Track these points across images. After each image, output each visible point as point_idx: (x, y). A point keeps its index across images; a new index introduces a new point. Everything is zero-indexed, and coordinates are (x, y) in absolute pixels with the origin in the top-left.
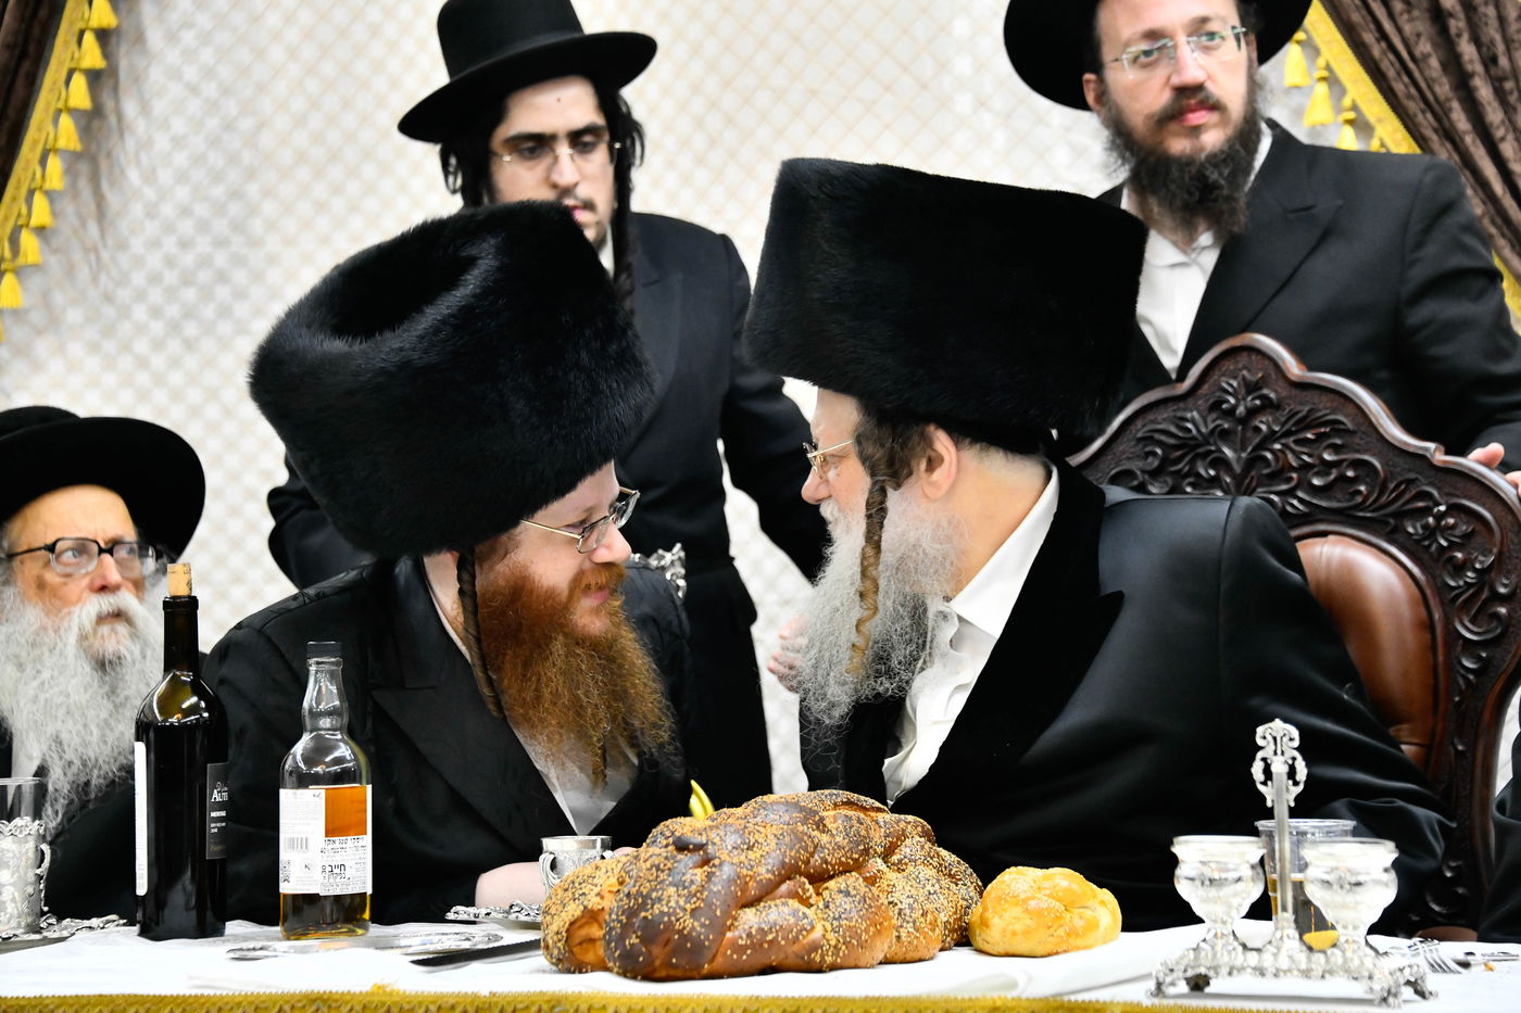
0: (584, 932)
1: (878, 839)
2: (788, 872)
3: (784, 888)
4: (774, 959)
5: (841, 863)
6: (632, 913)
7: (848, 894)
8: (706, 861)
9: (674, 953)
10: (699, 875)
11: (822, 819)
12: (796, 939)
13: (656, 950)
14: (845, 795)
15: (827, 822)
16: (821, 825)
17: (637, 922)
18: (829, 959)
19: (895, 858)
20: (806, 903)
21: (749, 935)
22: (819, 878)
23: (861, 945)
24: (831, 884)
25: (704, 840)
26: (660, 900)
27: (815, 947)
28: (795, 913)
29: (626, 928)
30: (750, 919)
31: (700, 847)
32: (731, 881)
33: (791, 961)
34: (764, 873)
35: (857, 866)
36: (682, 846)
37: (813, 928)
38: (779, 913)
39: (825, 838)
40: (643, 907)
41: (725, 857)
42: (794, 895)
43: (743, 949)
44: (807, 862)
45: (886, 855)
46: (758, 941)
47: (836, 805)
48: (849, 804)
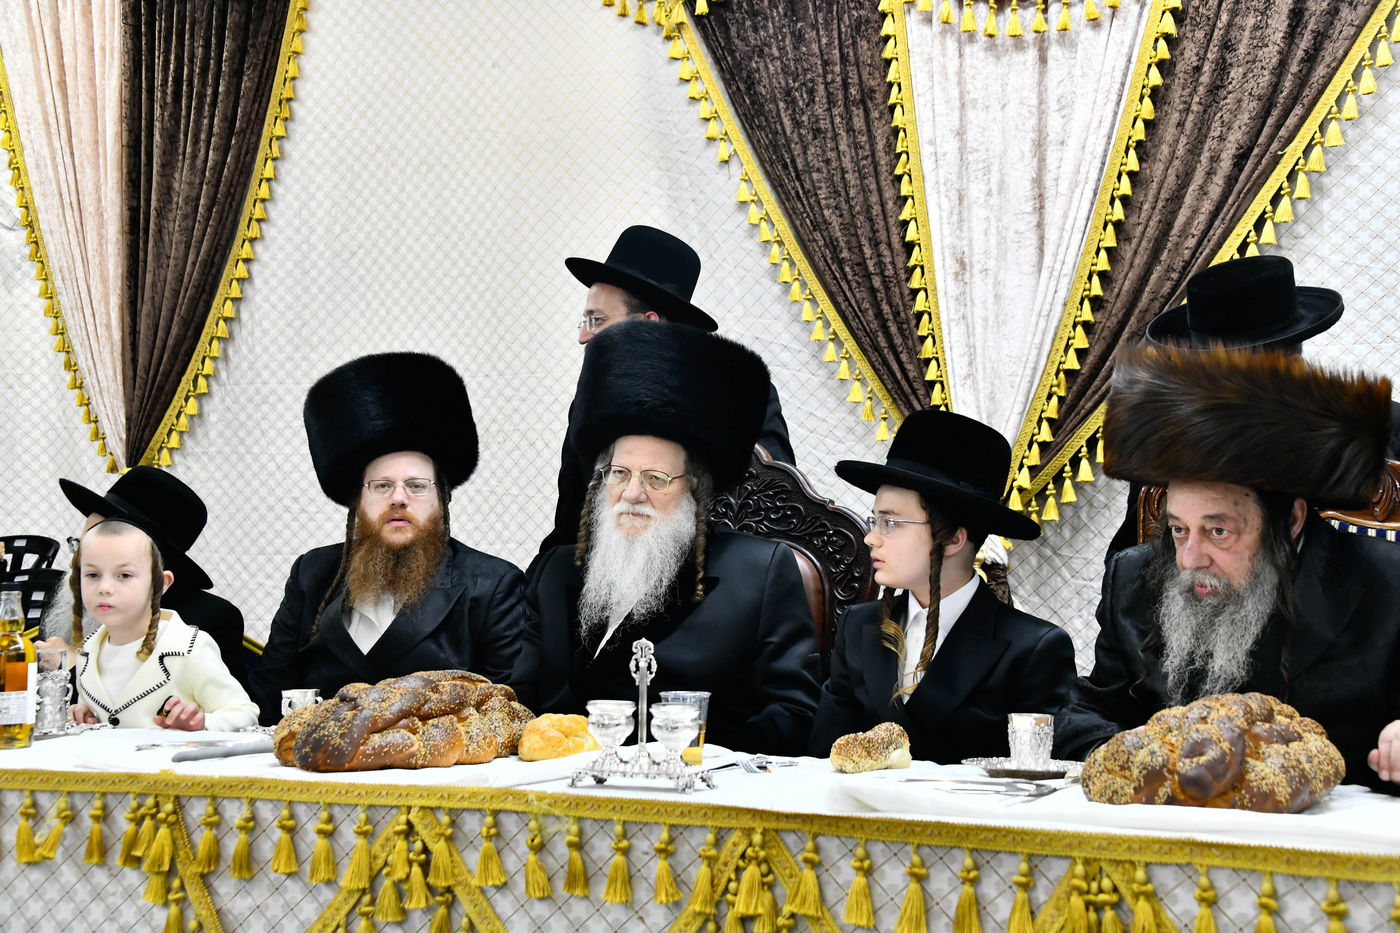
0: (287, 745)
1: (474, 698)
2: (405, 714)
3: (404, 722)
4: (388, 761)
5: (441, 710)
6: (310, 735)
7: (437, 727)
8: (355, 707)
9: (329, 757)
10: (350, 714)
11: (437, 686)
12: (401, 751)
13: (319, 755)
14: (460, 672)
15: (440, 688)
16: (435, 690)
17: (311, 740)
18: (420, 762)
19: (484, 708)
20: (414, 732)
21: (374, 748)
22: (424, 718)
23: (440, 754)
24: (431, 722)
25: (356, 696)
26: (324, 728)
27: (413, 755)
28: (402, 737)
29: (305, 743)
30: (376, 739)
31: (354, 699)
32: (365, 719)
33: (397, 763)
34: (388, 715)
35: (454, 712)
36: (343, 699)
37: (412, 745)
38: (395, 736)
39: (434, 696)
40: (314, 731)
41: (366, 706)
42: (406, 727)
43: (369, 756)
44: (419, 709)
45: (478, 706)
46: (378, 752)
47: (454, 679)
48: (463, 678)
